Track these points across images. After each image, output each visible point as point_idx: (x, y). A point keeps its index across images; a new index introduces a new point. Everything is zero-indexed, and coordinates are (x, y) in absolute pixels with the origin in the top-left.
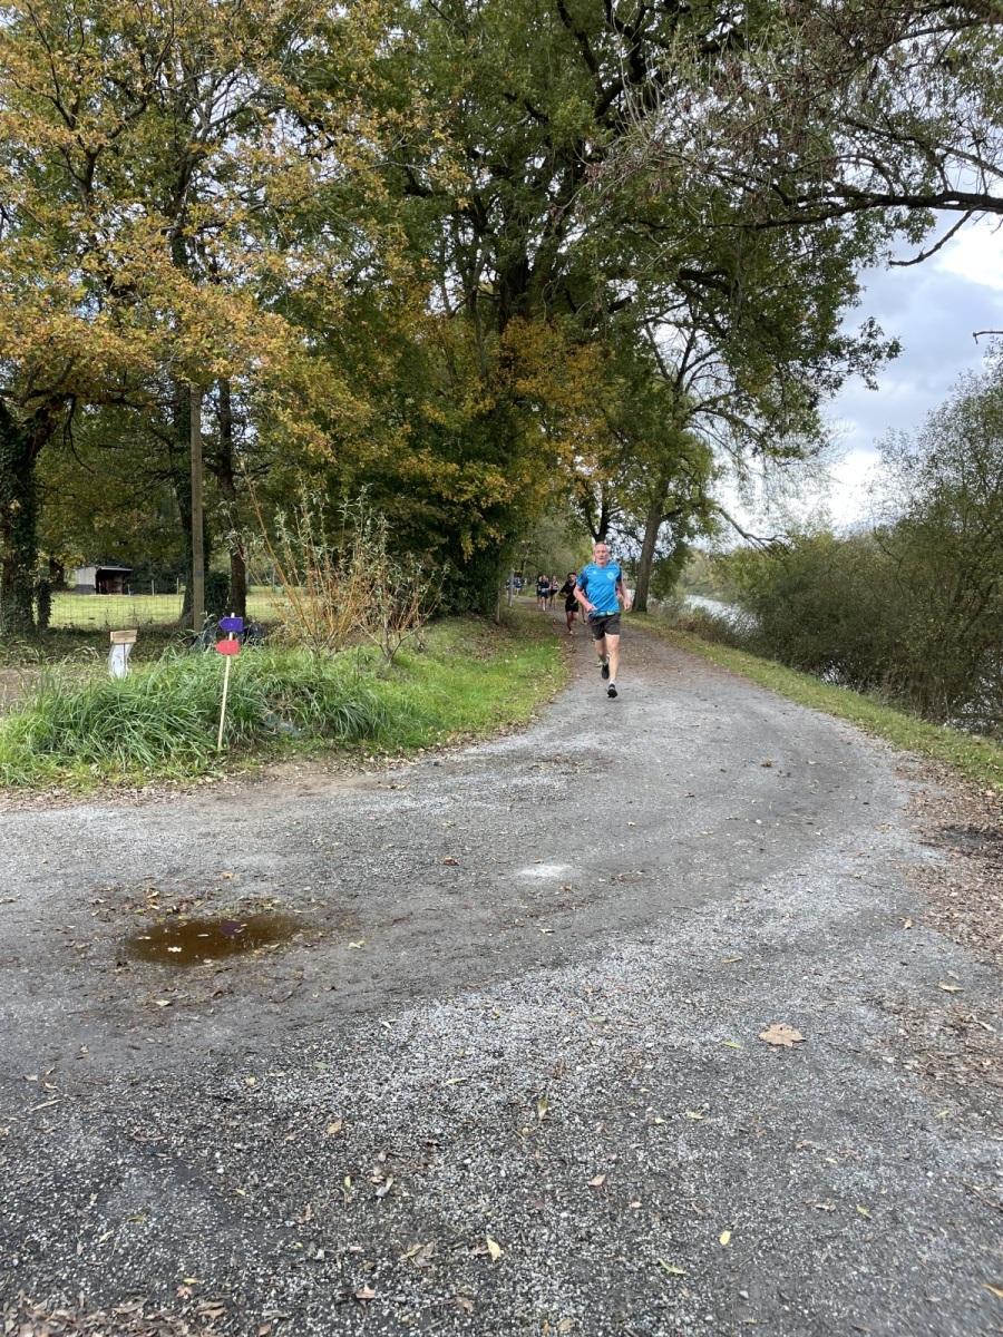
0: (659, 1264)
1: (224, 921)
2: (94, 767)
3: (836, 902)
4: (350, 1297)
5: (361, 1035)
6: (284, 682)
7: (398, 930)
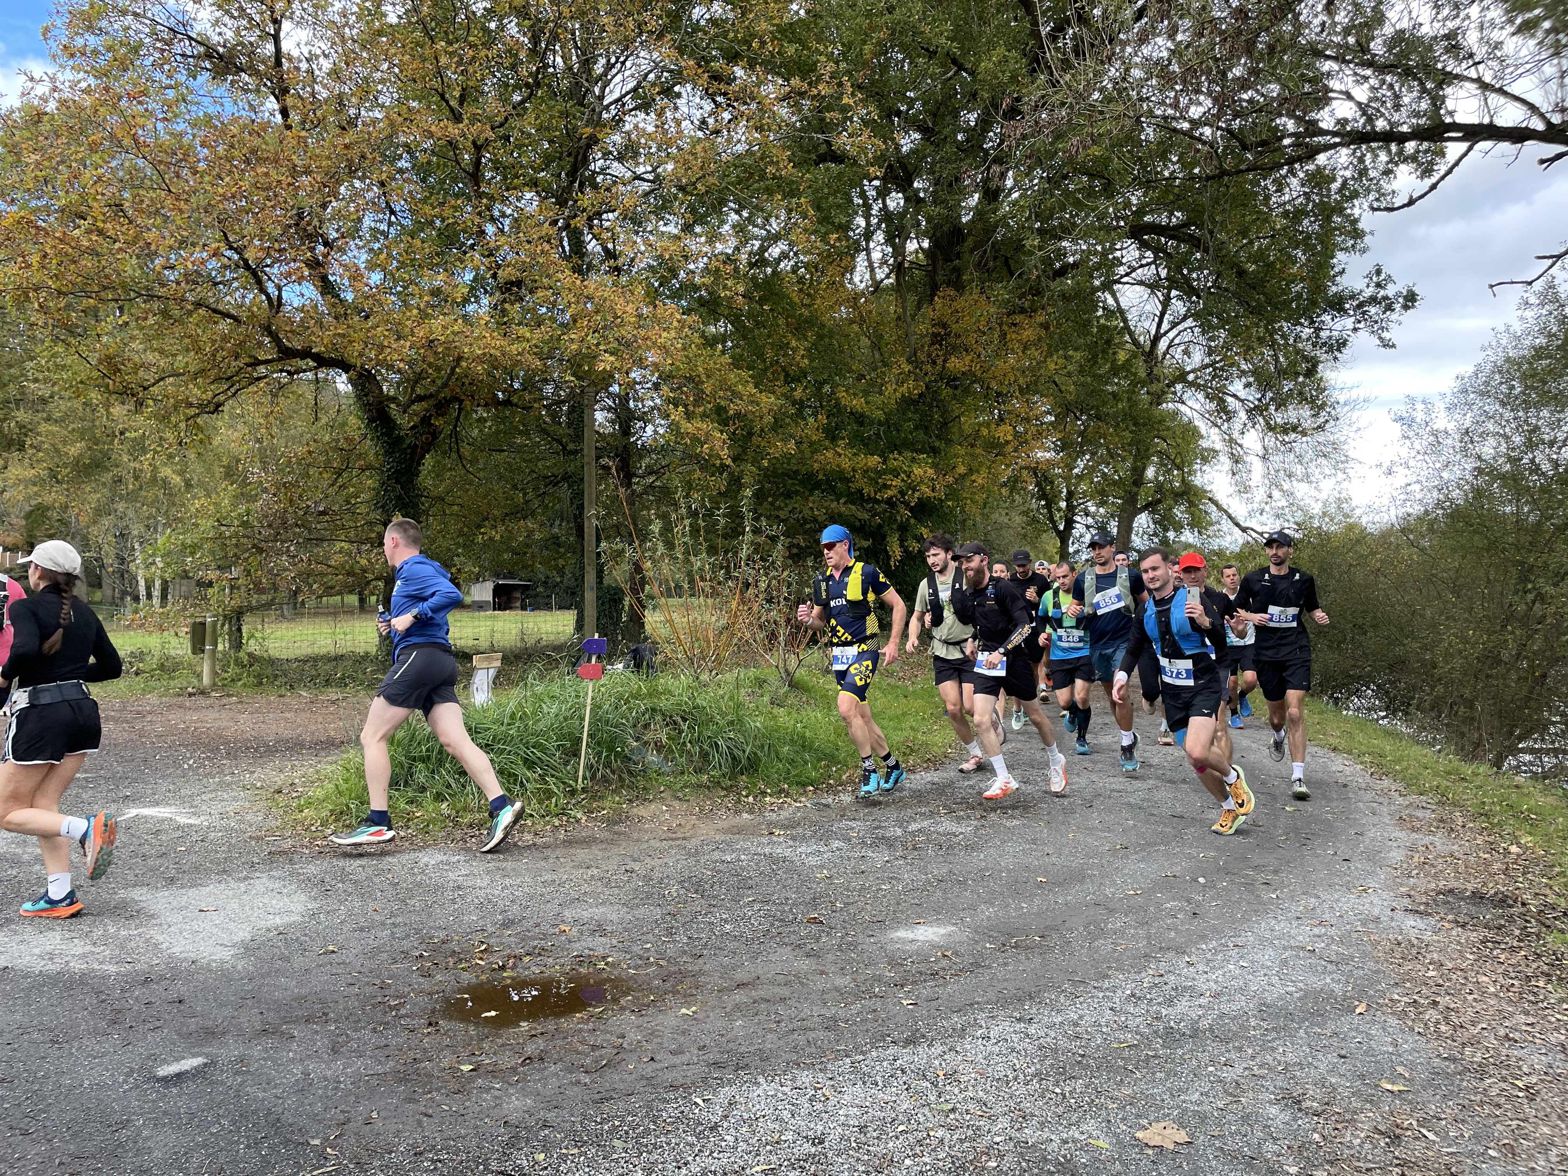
2: (444, 805)
5: (670, 1111)
6: (654, 710)
7: (740, 996)
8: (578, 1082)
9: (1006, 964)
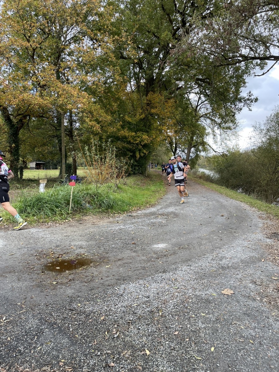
0: (194, 356)
1: (71, 260)
2: (35, 217)
3: (242, 254)
4: (107, 365)
5: (110, 292)
6: (87, 193)
7: (120, 262)
8: (84, 285)
9: (181, 253)
